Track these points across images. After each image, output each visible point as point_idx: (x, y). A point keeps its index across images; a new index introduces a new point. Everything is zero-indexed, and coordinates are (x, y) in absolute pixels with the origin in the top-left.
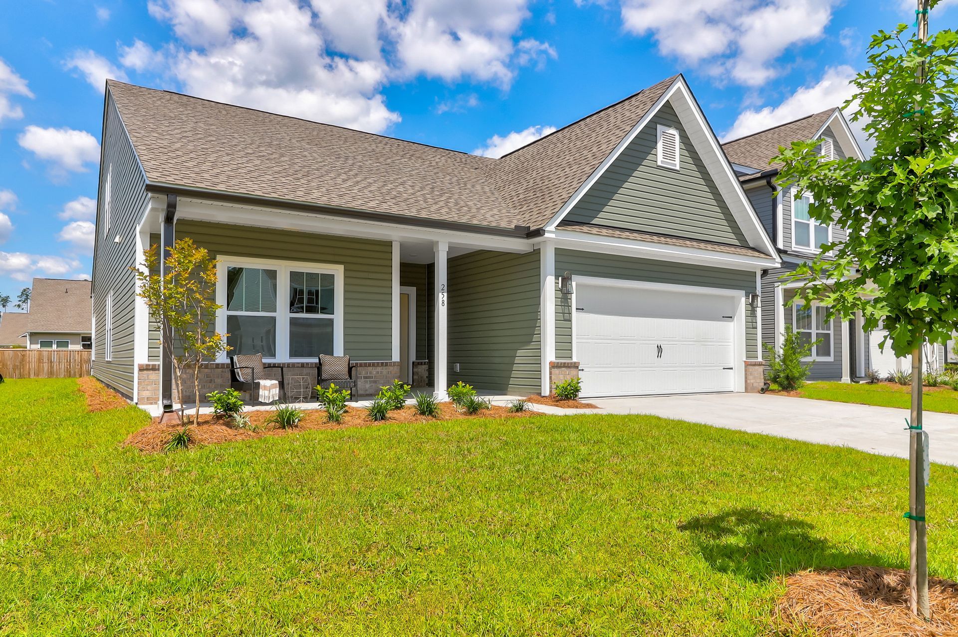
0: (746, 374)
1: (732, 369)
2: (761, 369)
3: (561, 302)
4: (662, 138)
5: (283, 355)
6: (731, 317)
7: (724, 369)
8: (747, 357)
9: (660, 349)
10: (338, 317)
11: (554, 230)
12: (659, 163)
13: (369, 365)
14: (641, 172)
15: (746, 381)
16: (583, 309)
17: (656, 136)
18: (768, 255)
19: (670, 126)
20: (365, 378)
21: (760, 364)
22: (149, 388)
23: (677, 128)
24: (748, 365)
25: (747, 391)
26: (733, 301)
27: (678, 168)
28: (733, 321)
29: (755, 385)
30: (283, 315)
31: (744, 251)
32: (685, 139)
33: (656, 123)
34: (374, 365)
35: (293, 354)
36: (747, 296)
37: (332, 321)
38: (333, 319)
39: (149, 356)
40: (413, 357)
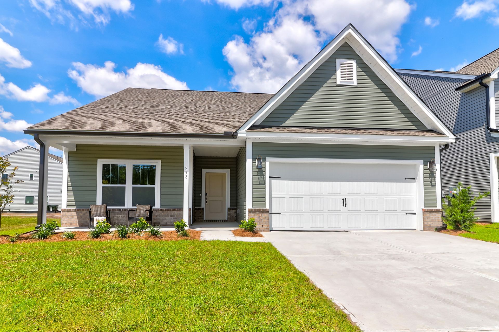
0: (423, 218)
1: (415, 214)
2: (440, 214)
3: (258, 173)
4: (340, 67)
5: (128, 204)
6: (414, 179)
7: (407, 214)
8: (425, 206)
9: (345, 201)
10: (158, 186)
11: (245, 132)
12: (338, 83)
13: (173, 210)
14: (323, 90)
15: (423, 223)
16: (280, 177)
17: (336, 66)
18: (441, 133)
19: (348, 59)
20: (170, 216)
21: (438, 211)
22: (66, 219)
23: (353, 59)
24: (424, 212)
25: (424, 229)
26: (415, 167)
27: (355, 84)
28: (415, 182)
29: (432, 225)
30: (129, 186)
31: (421, 133)
32: (362, 65)
33: (336, 58)
34: (175, 210)
35: (133, 204)
36: (425, 164)
37: (154, 188)
38: (155, 187)
39: (67, 205)
40: (228, 206)
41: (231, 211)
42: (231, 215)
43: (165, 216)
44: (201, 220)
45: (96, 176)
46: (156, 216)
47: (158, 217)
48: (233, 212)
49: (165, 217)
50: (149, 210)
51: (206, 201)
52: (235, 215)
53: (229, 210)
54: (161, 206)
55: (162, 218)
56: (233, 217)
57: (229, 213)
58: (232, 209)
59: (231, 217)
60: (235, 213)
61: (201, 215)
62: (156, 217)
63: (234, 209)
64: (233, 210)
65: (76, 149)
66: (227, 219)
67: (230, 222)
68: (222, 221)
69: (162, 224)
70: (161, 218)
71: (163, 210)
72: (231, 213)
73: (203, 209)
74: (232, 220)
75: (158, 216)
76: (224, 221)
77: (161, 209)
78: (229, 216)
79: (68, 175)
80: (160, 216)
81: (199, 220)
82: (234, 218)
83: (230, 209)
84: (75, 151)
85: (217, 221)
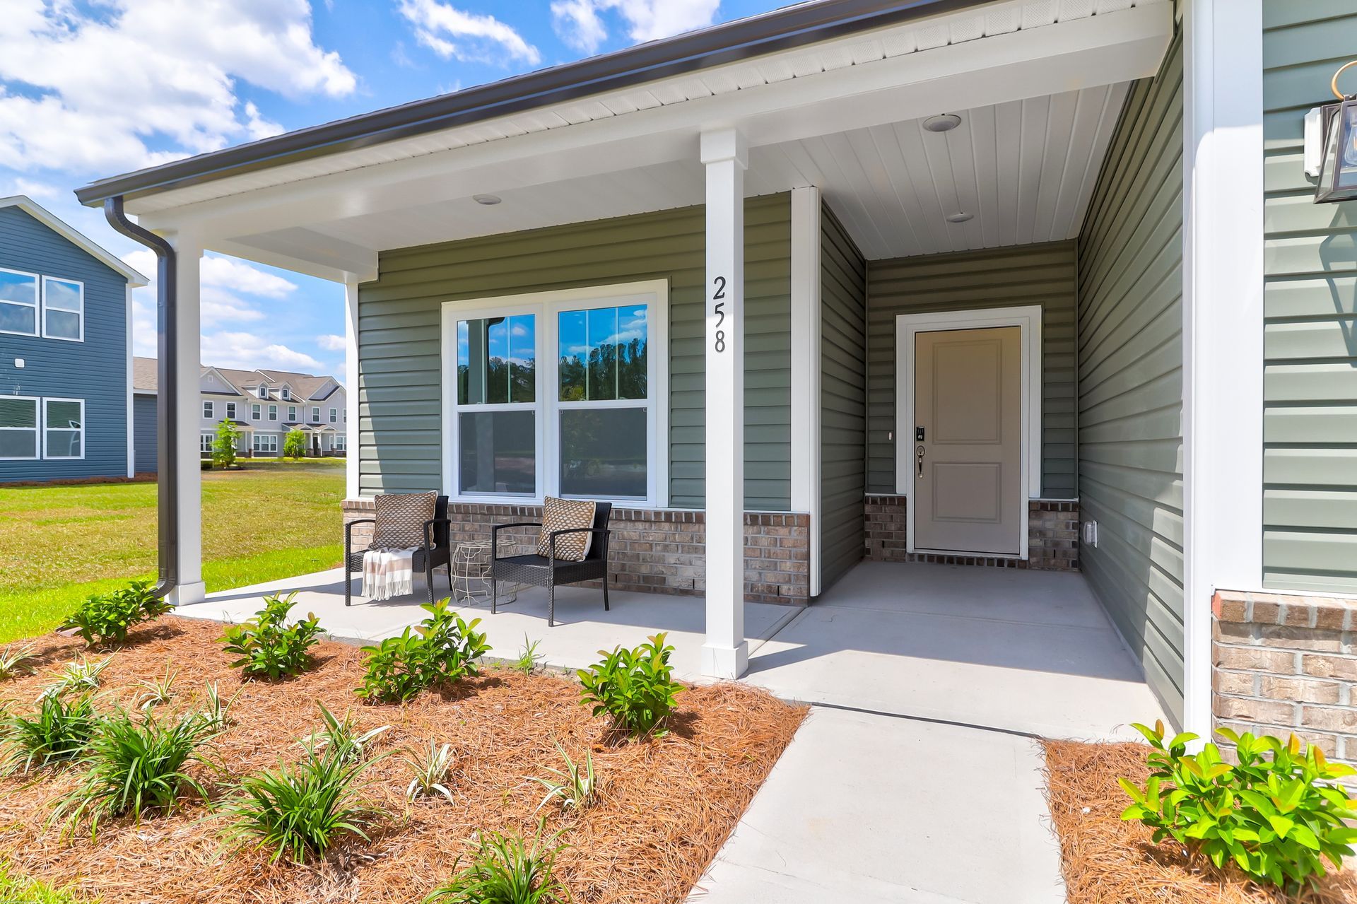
5: (546, 487)
10: (656, 402)
30: (547, 409)
35: (564, 488)
37: (642, 413)
38: (646, 409)
39: (360, 488)
40: (1031, 486)
41: (1050, 515)
42: (1050, 534)
43: (686, 549)
44: (893, 552)
45: (438, 370)
46: (651, 545)
47: (657, 552)
48: (1057, 524)
49: (689, 553)
50: (589, 530)
51: (920, 465)
52: (1068, 538)
53: (1036, 509)
54: (671, 497)
55: (677, 555)
56: (1057, 544)
57: (1037, 523)
58: (1054, 507)
59: (1049, 544)
60: (1067, 527)
61: (892, 527)
62: (652, 550)
63: (1065, 507)
64: (1057, 510)
65: (379, 269)
66: (1024, 555)
67: (1042, 569)
68: (1001, 562)
69: (675, 585)
70: (671, 558)
71: (676, 516)
72: (1049, 525)
73: (903, 501)
74: (1053, 561)
75: (659, 548)
76: (1012, 564)
77: (668, 515)
78: (1038, 542)
79: (360, 375)
80: (666, 548)
81: (887, 552)
82: (1065, 553)
83: (1044, 507)
84: (375, 278)
85: (970, 561)
